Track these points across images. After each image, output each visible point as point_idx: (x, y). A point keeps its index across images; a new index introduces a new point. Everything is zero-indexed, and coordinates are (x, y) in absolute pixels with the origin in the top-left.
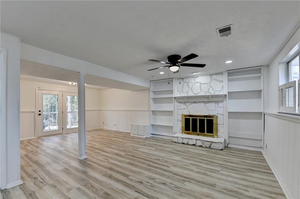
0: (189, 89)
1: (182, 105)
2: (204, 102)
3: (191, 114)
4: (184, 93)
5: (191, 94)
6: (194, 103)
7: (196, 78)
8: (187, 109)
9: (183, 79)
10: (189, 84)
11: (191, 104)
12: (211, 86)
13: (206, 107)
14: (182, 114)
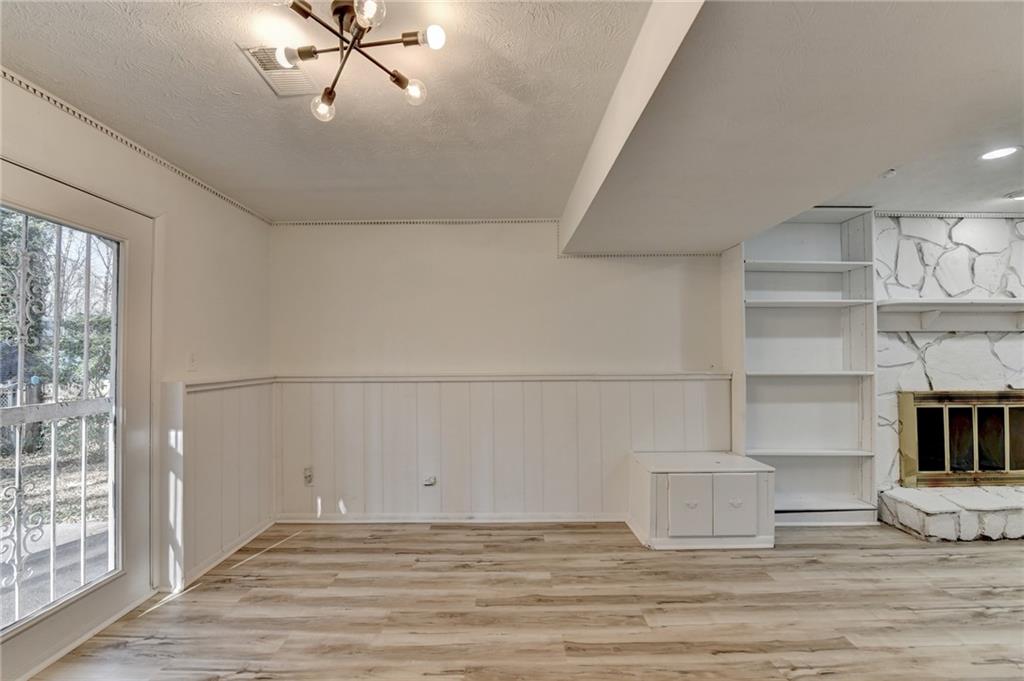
0: (925, 272)
1: (895, 343)
2: (986, 332)
3: (938, 388)
4: (903, 286)
5: (932, 295)
6: (944, 338)
7: (952, 222)
8: (918, 364)
9: (898, 218)
10: (925, 247)
11: (941, 339)
12: (1011, 265)
13: (996, 355)
14: (894, 389)
